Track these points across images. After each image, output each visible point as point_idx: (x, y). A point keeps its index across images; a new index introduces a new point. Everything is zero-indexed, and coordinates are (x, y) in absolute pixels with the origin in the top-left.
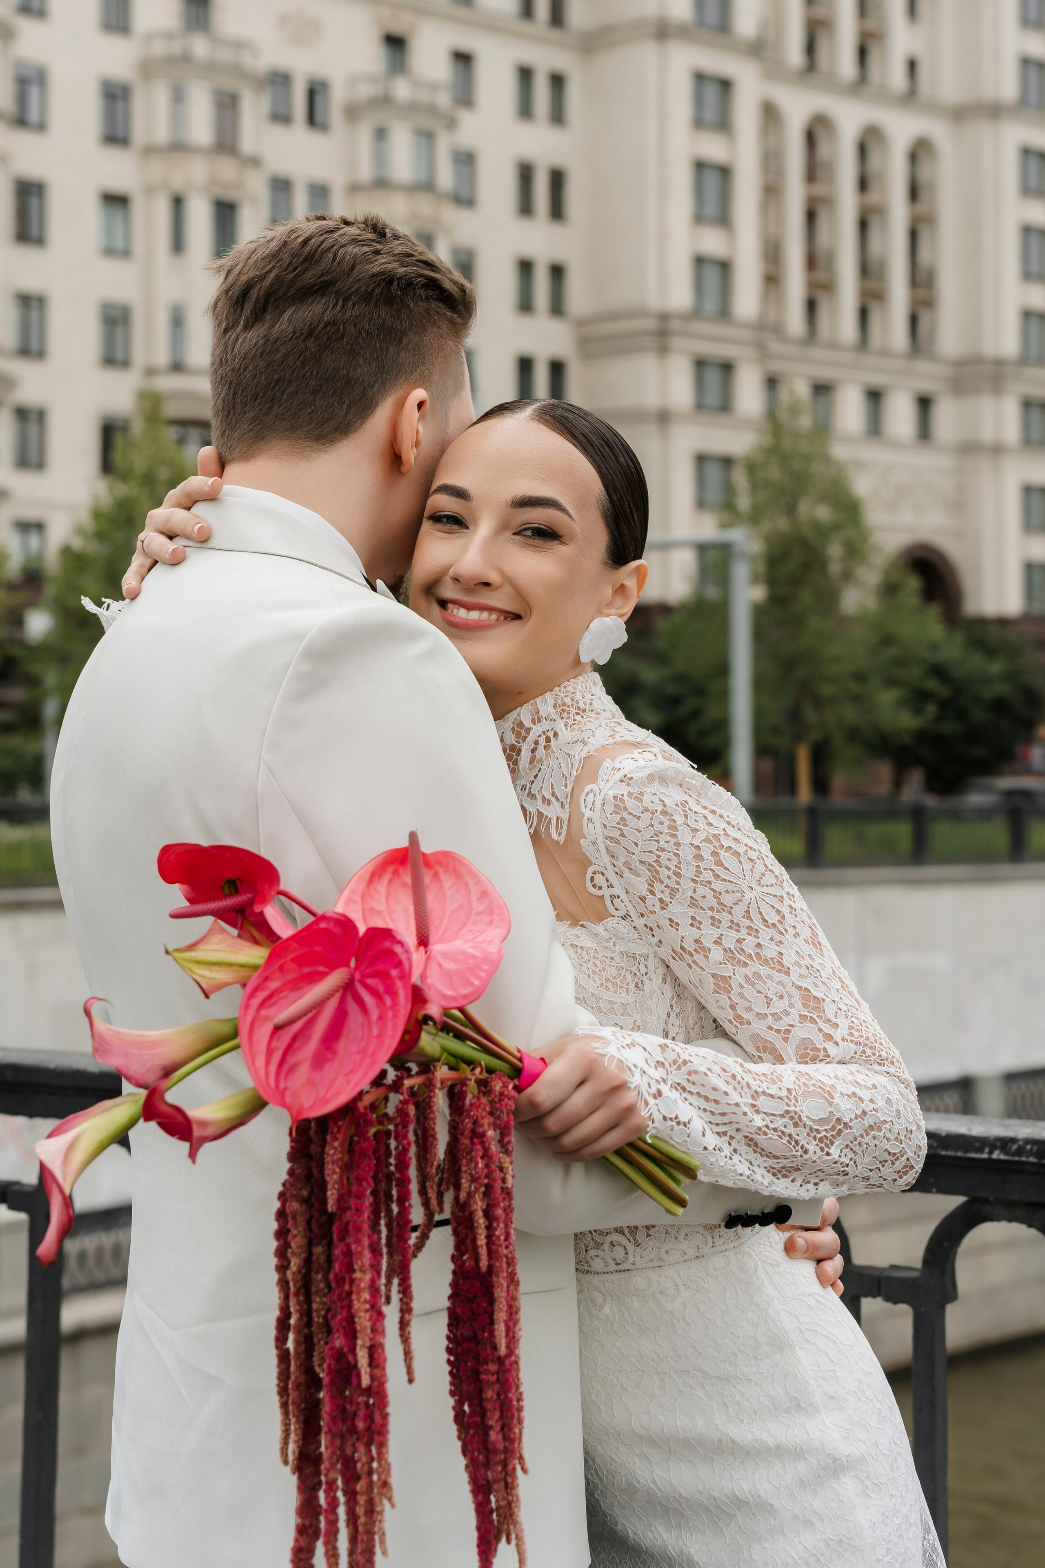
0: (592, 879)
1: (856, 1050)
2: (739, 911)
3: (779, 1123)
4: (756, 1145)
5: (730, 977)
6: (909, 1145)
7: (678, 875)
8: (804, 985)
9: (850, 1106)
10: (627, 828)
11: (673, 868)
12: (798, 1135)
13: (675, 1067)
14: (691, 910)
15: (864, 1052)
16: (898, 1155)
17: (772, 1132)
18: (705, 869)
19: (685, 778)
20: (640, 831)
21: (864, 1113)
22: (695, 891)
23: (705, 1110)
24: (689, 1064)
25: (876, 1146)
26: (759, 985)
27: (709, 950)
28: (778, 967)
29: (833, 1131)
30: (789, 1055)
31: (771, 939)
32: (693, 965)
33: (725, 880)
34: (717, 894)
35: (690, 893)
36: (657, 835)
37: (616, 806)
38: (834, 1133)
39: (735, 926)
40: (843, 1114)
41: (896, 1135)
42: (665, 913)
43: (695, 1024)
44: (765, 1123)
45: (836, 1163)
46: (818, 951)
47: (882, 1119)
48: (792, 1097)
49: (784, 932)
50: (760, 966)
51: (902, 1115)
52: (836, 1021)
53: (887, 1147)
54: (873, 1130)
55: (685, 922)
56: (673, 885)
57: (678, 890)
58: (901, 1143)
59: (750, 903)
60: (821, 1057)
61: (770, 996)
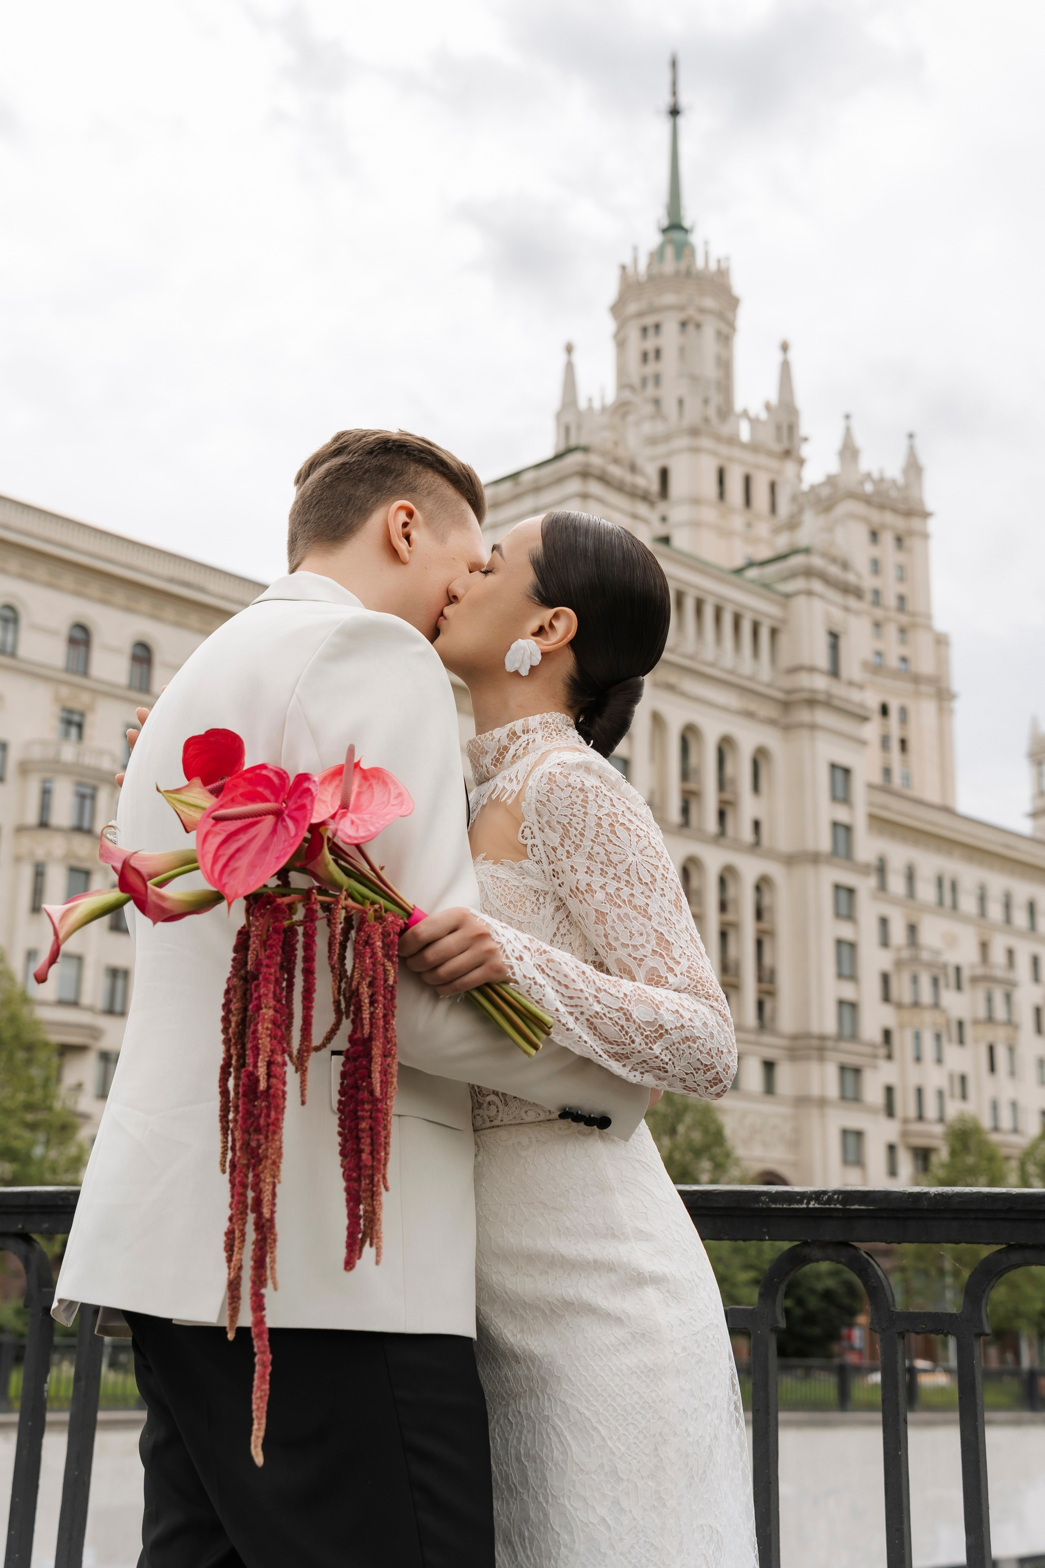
0: (523, 831)
1: (690, 983)
2: (621, 868)
3: (614, 1015)
4: (595, 1028)
5: (607, 914)
6: (719, 1062)
7: (582, 835)
8: (660, 930)
9: (672, 1019)
10: (553, 796)
11: (580, 829)
12: (628, 1028)
13: (538, 953)
14: (587, 861)
15: (696, 986)
16: (709, 1067)
17: (608, 1019)
18: (602, 834)
19: (604, 772)
20: (561, 800)
21: (683, 1026)
22: (592, 848)
23: (557, 991)
24: (548, 953)
25: (690, 1054)
26: (627, 923)
27: (596, 892)
28: (643, 913)
29: (657, 1033)
30: (640, 977)
31: (642, 893)
32: (583, 901)
33: (615, 845)
34: (607, 853)
35: (588, 849)
36: (572, 804)
37: (549, 779)
38: (657, 1035)
39: (617, 878)
40: (665, 1022)
41: (708, 1051)
42: (569, 861)
43: (580, 946)
44: (603, 1012)
45: (657, 1057)
46: (678, 912)
47: (697, 1035)
48: (627, 1000)
49: (653, 891)
50: (630, 910)
51: (715, 1037)
52: (679, 960)
53: (700, 1057)
54: (689, 1041)
55: (582, 870)
56: (578, 842)
57: (581, 845)
58: (712, 1058)
59: (631, 864)
60: (663, 983)
61: (633, 932)
